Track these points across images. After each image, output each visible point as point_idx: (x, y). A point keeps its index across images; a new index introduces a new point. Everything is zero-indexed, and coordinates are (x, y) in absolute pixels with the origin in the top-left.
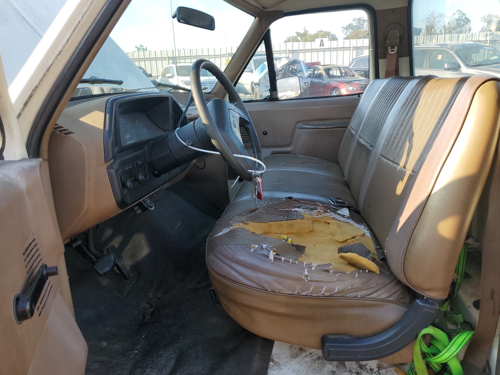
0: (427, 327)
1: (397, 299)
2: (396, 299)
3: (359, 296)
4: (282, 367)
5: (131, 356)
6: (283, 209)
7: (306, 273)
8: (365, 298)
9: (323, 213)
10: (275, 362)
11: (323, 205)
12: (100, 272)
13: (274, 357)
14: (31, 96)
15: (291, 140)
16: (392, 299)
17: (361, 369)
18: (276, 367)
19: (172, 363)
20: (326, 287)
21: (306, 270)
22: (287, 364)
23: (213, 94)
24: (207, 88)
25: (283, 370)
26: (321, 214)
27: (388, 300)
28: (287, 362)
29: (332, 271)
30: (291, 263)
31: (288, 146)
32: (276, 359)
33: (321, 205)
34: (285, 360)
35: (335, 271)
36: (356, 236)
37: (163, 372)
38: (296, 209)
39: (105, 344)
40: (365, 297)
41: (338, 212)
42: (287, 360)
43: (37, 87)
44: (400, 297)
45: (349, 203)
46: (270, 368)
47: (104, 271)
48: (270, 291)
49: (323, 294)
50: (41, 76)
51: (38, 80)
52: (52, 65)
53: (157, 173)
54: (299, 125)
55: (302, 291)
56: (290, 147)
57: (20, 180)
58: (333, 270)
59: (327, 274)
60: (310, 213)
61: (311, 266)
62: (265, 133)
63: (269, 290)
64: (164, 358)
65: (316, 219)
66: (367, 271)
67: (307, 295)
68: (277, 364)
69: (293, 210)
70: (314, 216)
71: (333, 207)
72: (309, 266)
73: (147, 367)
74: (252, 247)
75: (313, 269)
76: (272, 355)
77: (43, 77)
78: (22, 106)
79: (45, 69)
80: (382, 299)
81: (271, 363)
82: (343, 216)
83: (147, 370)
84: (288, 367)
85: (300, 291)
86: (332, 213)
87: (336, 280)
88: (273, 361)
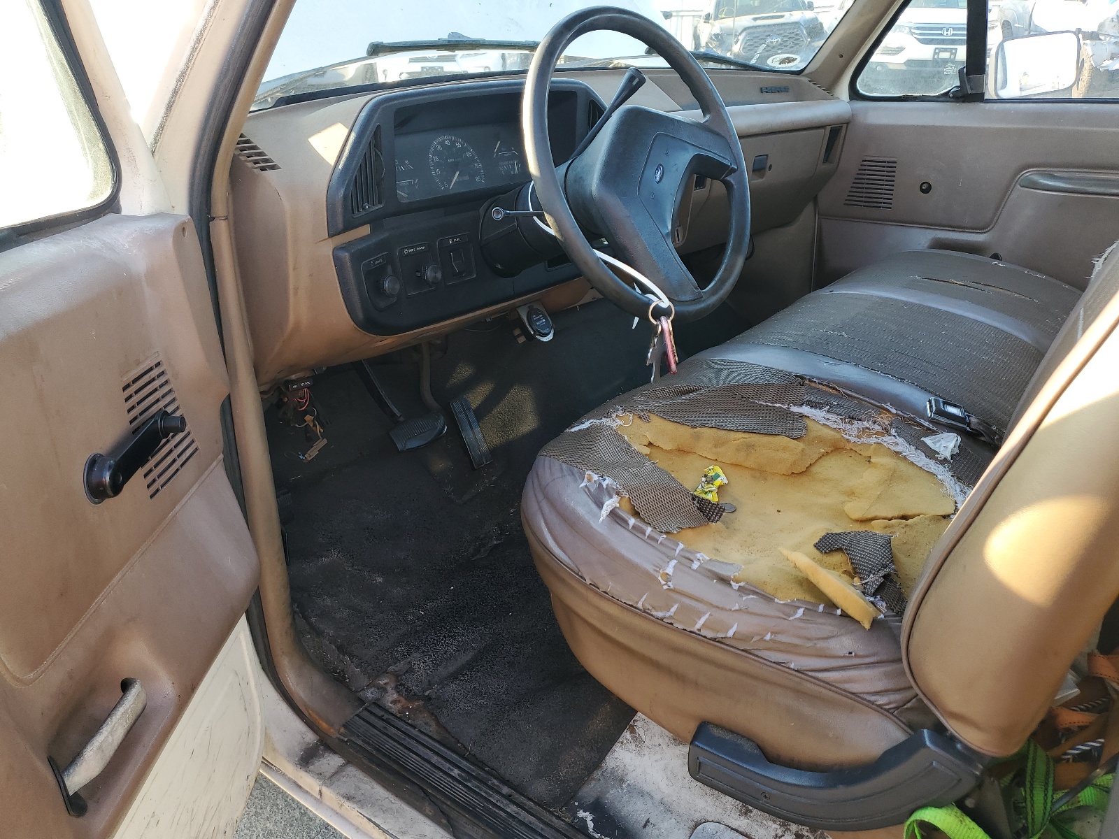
0: (939, 805)
1: (897, 708)
2: (892, 706)
3: (792, 666)
4: (646, 753)
5: (409, 618)
6: (766, 402)
7: (670, 570)
8: (806, 675)
9: (877, 433)
10: (637, 735)
11: (899, 412)
12: (400, 447)
13: (639, 724)
14: (176, 92)
15: (995, 214)
16: (882, 700)
17: (811, 832)
18: (633, 746)
19: (465, 658)
20: (707, 616)
21: (674, 562)
22: (658, 748)
23: (806, 76)
24: (794, 60)
25: (646, 757)
26: (869, 436)
27: (869, 701)
28: (660, 745)
29: (738, 585)
30: (648, 537)
31: (982, 228)
32: (641, 729)
33: (894, 411)
34: (657, 740)
35: (747, 586)
36: (913, 517)
37: (440, 669)
38: (805, 410)
39: (380, 580)
40: (807, 673)
41: (928, 441)
42: (660, 741)
43: (183, 74)
44: (909, 705)
45: (982, 422)
46: (622, 743)
47: (409, 446)
48: (590, 584)
49: (699, 630)
50: (188, 52)
51: (184, 60)
52: (204, 28)
53: (499, 266)
54: (1029, 174)
55: (653, 607)
56: (986, 235)
57: (135, 255)
58: (742, 584)
59: (721, 587)
60: (843, 426)
61: (691, 557)
62: (926, 188)
63: (588, 582)
64: (456, 644)
65: (848, 446)
66: (839, 612)
67: (662, 620)
68: (637, 739)
69: (795, 409)
70: (847, 437)
71: (926, 424)
72: (688, 555)
73: (417, 649)
74: (586, 476)
75: (695, 566)
76: (635, 718)
77: (192, 54)
78: (162, 111)
79: (194, 37)
80: (853, 694)
81: (627, 734)
82: (931, 454)
83: (415, 655)
84: (658, 756)
85: (648, 606)
86: (900, 440)
87: (737, 607)
88: (633, 731)
